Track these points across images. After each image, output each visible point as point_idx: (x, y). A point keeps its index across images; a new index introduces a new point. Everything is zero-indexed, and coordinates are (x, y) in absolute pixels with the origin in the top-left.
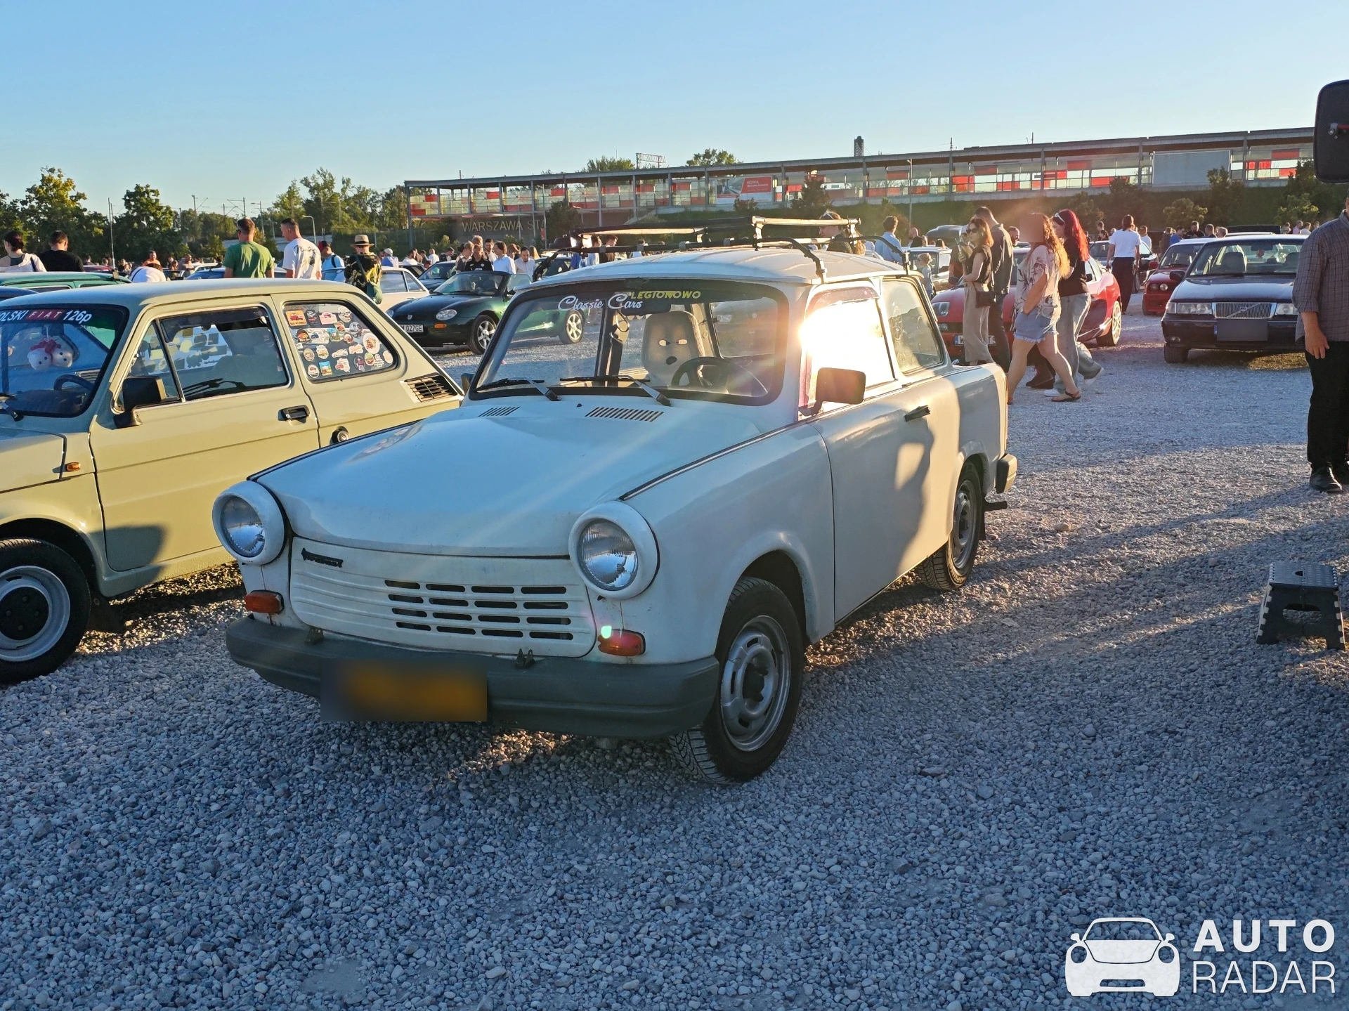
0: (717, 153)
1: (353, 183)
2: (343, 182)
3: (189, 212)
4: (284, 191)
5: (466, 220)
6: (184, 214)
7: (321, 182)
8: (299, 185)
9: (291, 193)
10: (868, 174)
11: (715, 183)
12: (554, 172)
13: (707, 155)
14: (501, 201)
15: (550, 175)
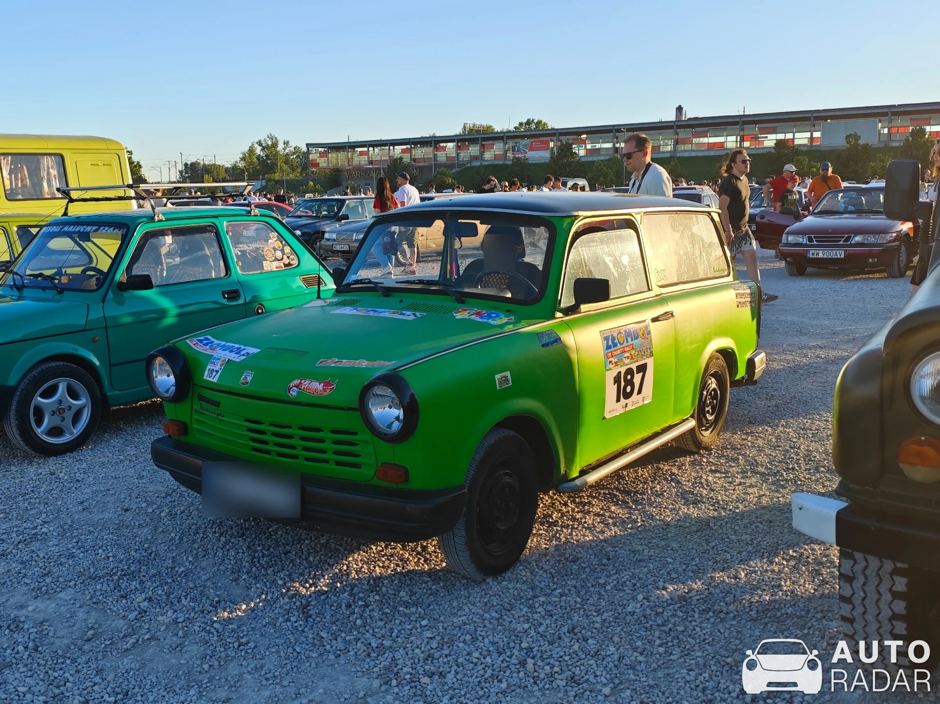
0: (535, 121)
1: (291, 144)
2: (284, 144)
3: (195, 164)
4: (246, 149)
5: (348, 170)
6: (192, 164)
7: (270, 143)
8: (256, 145)
9: (251, 150)
10: (617, 138)
11: (511, 144)
12: (437, 135)
13: (528, 122)
14: (369, 158)
15: (435, 137)
